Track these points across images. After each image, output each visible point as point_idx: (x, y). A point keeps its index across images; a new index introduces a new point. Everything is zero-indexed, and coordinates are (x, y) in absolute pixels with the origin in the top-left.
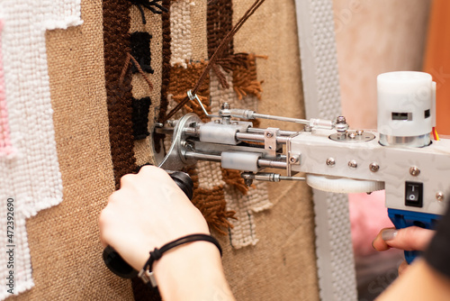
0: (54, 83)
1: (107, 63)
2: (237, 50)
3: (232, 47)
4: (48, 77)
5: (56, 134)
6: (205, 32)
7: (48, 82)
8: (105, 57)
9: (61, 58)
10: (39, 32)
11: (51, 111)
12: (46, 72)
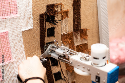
0: (25, 42)
1: (40, 36)
2: (82, 28)
3: (80, 28)
4: (23, 42)
5: (26, 54)
6: (73, 25)
7: (23, 43)
8: (40, 34)
9: (27, 37)
10: (20, 32)
11: (24, 49)
12: (22, 41)
